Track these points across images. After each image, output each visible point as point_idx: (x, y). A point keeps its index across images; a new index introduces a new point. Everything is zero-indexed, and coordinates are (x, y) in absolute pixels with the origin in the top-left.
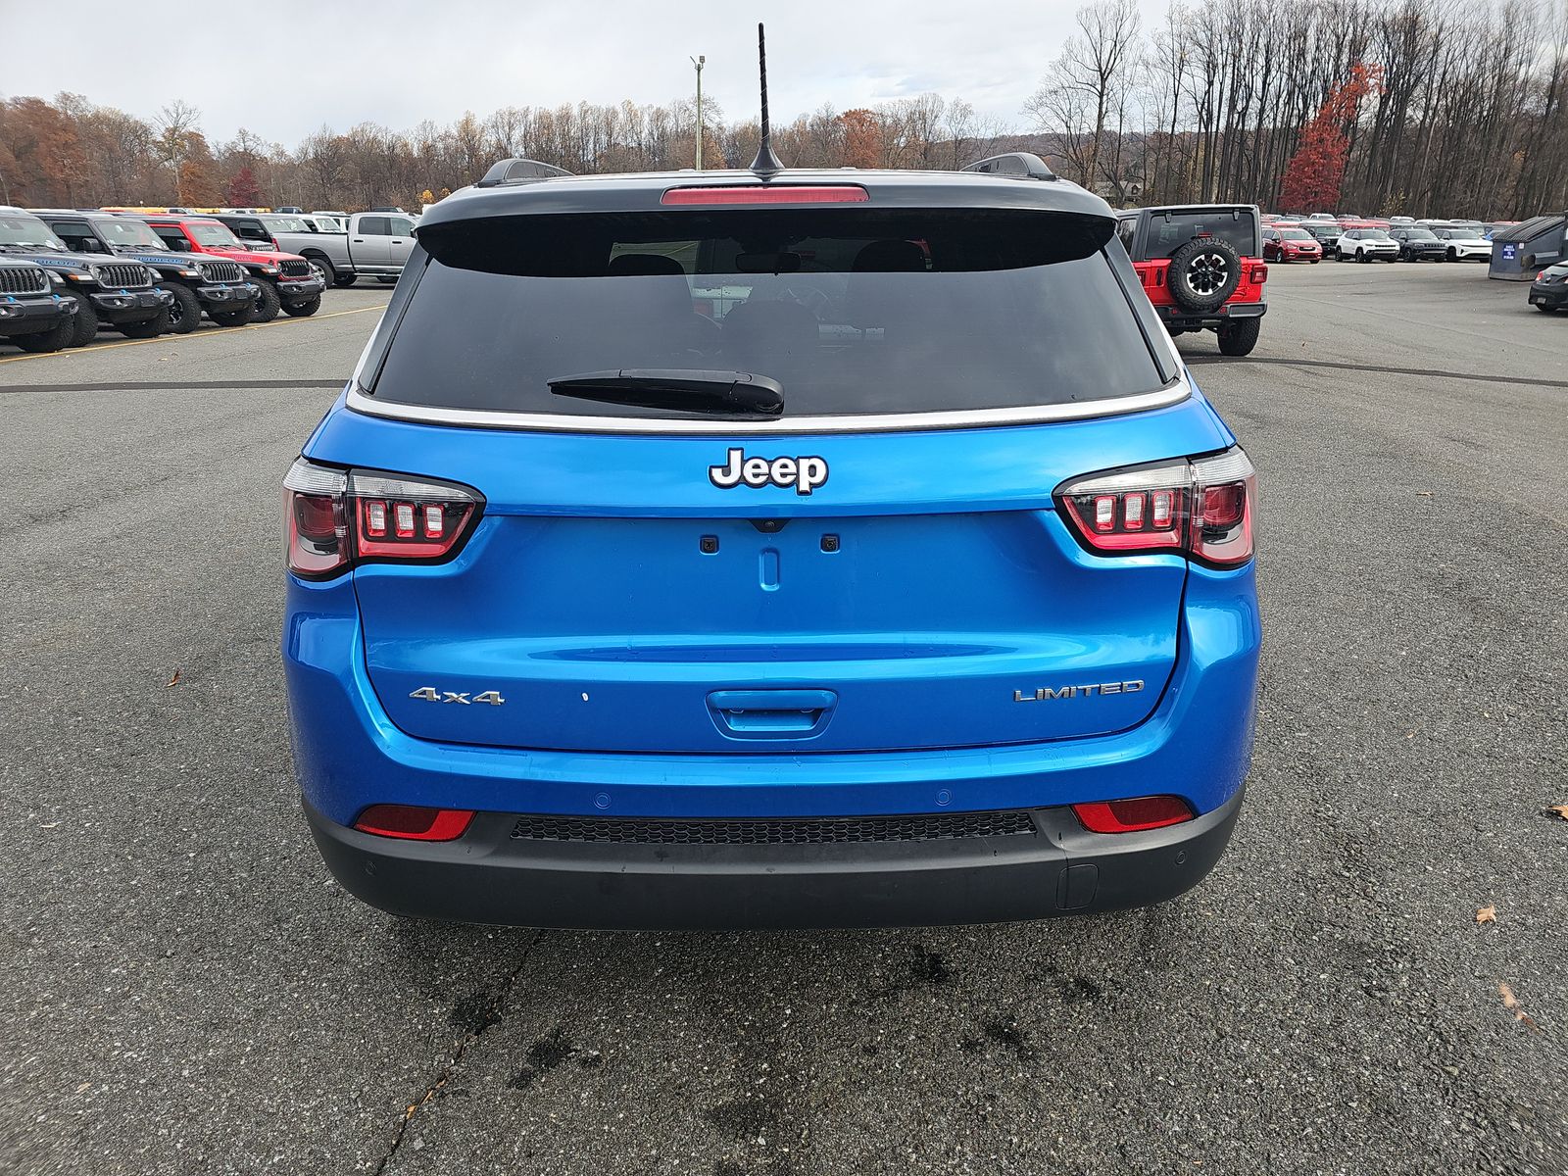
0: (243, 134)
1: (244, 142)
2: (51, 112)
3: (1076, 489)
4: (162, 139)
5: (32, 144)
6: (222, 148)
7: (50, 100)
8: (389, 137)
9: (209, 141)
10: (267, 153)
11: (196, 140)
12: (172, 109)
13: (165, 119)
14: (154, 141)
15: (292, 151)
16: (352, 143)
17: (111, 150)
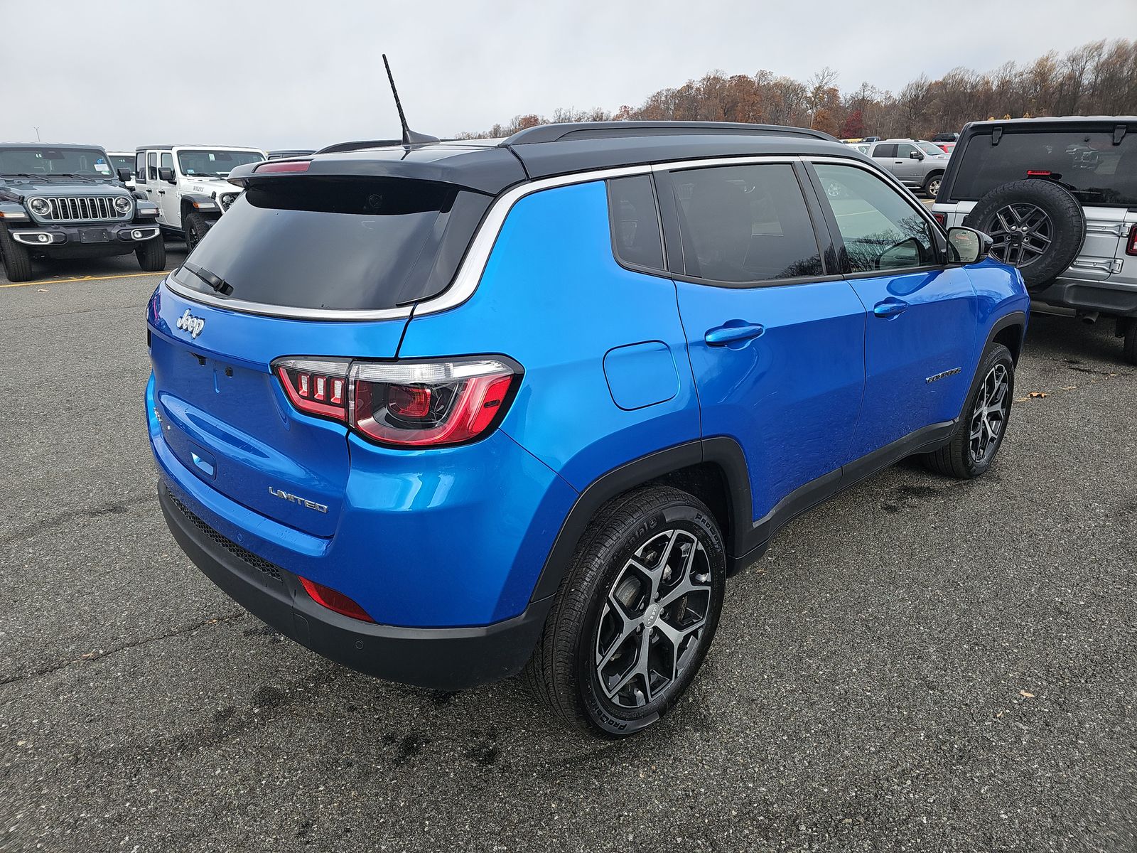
0: (865, 86)
1: (864, 92)
2: (751, 83)
3: (291, 363)
4: (811, 95)
5: (735, 104)
6: (848, 97)
7: (752, 75)
8: (974, 77)
9: (841, 94)
10: (877, 98)
11: (833, 93)
12: (820, 74)
13: (814, 79)
14: (806, 97)
15: (896, 94)
16: (943, 85)
17: (777, 105)
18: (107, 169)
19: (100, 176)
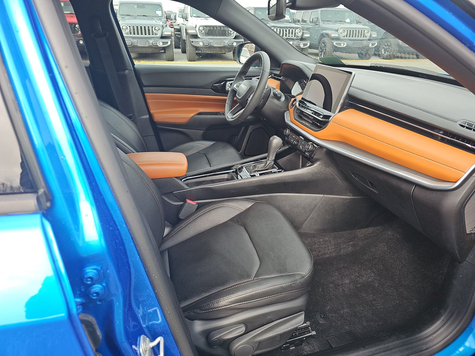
18: (161, 13)
19: (157, 16)
